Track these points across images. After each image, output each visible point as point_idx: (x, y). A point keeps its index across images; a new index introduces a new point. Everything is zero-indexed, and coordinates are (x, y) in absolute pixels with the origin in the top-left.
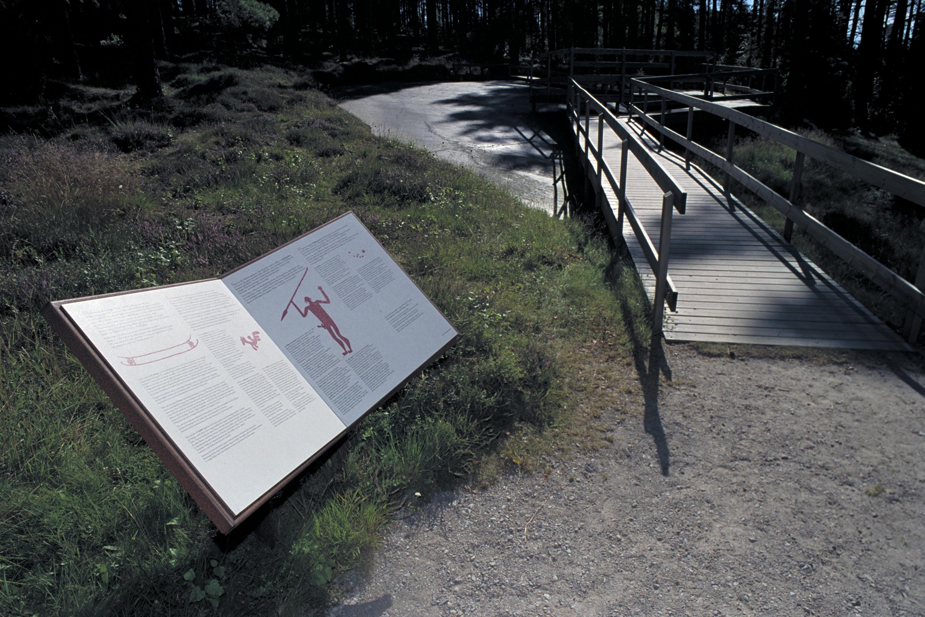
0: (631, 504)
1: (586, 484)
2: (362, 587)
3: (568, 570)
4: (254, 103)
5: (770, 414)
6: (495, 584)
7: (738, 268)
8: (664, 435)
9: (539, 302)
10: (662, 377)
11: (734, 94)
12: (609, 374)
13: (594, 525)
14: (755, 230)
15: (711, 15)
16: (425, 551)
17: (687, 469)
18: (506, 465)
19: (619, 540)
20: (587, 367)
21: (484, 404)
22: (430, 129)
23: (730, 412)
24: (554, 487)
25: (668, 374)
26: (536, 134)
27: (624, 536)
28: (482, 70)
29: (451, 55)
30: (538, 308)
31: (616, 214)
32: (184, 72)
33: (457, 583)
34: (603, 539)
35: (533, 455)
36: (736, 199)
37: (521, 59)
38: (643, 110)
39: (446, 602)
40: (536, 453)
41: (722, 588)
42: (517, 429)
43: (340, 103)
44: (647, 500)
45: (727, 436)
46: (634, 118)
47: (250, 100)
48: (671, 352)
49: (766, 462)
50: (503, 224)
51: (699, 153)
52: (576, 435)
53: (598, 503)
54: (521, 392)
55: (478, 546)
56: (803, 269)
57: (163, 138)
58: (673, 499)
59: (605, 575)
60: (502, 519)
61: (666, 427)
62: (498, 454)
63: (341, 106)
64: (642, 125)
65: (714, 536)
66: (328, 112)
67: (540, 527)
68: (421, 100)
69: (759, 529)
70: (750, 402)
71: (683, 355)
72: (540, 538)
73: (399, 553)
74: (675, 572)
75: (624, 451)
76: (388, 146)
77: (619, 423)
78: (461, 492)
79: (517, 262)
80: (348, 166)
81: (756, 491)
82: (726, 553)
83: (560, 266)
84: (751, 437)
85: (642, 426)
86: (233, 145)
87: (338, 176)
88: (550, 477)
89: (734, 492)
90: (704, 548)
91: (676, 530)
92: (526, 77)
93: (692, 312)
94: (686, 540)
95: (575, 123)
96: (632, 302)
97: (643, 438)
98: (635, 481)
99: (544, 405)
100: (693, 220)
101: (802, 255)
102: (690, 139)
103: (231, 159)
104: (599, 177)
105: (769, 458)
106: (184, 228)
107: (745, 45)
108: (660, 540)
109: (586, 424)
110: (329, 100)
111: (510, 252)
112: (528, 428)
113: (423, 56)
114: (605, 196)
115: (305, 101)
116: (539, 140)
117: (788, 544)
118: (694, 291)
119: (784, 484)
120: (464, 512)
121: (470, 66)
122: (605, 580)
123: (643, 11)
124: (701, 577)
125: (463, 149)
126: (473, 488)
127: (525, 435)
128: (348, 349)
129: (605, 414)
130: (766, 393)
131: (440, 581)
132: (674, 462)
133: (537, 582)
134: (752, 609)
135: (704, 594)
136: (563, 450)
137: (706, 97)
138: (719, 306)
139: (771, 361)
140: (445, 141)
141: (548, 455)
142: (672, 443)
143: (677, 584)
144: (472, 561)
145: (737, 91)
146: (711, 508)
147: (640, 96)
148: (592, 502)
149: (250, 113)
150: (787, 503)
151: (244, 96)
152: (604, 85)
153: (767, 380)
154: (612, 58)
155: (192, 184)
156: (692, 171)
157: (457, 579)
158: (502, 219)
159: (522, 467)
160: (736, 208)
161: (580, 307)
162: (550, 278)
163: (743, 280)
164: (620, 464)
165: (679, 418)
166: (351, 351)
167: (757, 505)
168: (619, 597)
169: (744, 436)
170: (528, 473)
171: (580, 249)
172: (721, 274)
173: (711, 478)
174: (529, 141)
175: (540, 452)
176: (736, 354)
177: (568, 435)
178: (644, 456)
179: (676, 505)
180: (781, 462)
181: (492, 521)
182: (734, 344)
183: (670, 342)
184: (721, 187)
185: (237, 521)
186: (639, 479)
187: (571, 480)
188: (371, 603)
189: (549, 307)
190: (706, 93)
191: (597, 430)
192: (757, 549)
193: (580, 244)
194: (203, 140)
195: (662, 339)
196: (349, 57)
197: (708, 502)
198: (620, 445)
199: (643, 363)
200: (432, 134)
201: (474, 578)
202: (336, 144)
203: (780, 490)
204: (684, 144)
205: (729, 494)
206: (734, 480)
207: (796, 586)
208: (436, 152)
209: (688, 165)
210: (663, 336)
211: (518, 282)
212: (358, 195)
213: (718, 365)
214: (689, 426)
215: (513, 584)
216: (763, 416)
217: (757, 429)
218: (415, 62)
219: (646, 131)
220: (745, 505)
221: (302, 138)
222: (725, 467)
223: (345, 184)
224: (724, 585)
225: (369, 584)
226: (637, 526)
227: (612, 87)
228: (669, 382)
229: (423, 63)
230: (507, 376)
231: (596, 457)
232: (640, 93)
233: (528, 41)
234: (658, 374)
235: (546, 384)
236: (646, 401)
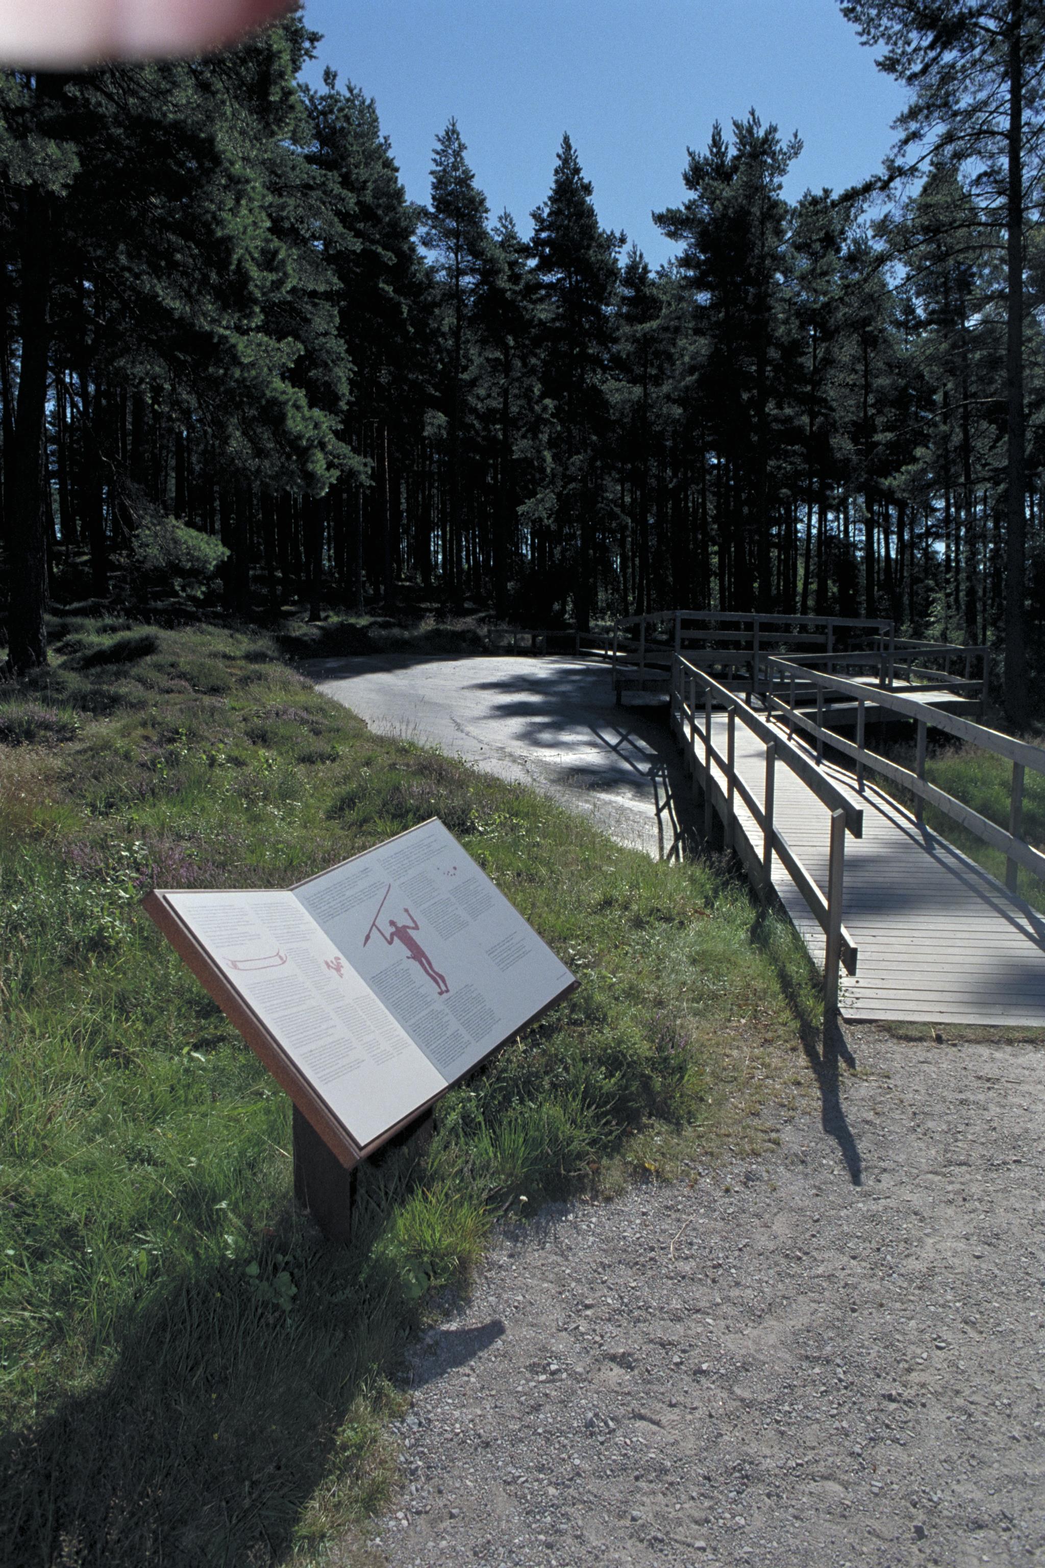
0: (811, 1217)
1: (747, 1194)
2: (461, 1312)
3: (735, 1293)
4: (187, 680)
5: (994, 1110)
6: (639, 1308)
7: (941, 927)
8: (851, 1135)
9: (658, 970)
10: (842, 1064)
11: (925, 683)
12: (767, 1060)
13: (763, 1241)
14: (965, 876)
15: (883, 564)
16: (538, 1273)
17: (885, 1177)
18: (635, 1171)
19: (799, 1258)
20: (735, 1053)
21: (601, 1088)
22: (459, 727)
23: (939, 1108)
24: (705, 1198)
25: (851, 1062)
26: (624, 738)
27: (806, 1254)
28: (534, 638)
29: (483, 615)
30: (658, 978)
31: (760, 852)
32: (77, 631)
33: (588, 1307)
34: (777, 1258)
35: (671, 1160)
36: (935, 834)
37: (592, 623)
38: (787, 703)
39: (577, 1328)
40: (675, 1157)
41: (940, 1310)
42: (646, 1126)
43: (319, 683)
44: (833, 1212)
45: (937, 1137)
46: (775, 717)
47: (182, 676)
48: (853, 1034)
49: (991, 1166)
50: (590, 869)
51: (878, 768)
52: (728, 1136)
53: (767, 1216)
54: (650, 1078)
55: (610, 1266)
56: (1034, 928)
57: (63, 728)
58: (868, 1211)
59: (784, 1297)
60: (638, 1235)
61: (853, 1126)
62: (624, 1156)
63: (319, 688)
64: (787, 726)
65: (928, 1252)
66: (302, 698)
67: (691, 1244)
68: (442, 682)
69: (986, 1243)
70: (967, 1095)
71: (870, 1039)
72: (692, 1256)
73: (504, 1273)
74: (877, 1293)
75: (796, 1155)
76: (403, 751)
77: (786, 1122)
78: (577, 1204)
79: (620, 917)
80: (347, 779)
81: (980, 1200)
82: (943, 1270)
83: (682, 923)
84: (970, 1137)
85: (820, 1126)
86: (171, 741)
87: (333, 793)
88: (697, 1187)
89: (950, 1202)
90: (912, 1264)
91: (874, 1245)
92: (603, 652)
93: (880, 984)
94: (889, 1257)
95: (686, 722)
96: (792, 969)
97: (821, 1139)
98: (814, 1191)
99: (681, 1096)
100: (873, 861)
101: (1033, 910)
102: (861, 747)
103: (173, 760)
104: (730, 801)
105: (996, 1162)
106: (132, 855)
107: (938, 609)
108: (854, 1258)
109: (740, 1122)
110: (302, 679)
111: (608, 903)
112: (660, 1126)
113: (440, 615)
114: (741, 827)
115: (266, 680)
116: (630, 746)
117: (1023, 1259)
118: (881, 956)
119: (1017, 1192)
120: (584, 1227)
121: (515, 634)
122: (785, 1302)
123: (779, 556)
124: (912, 1298)
125: (514, 759)
126: (594, 1198)
127: (658, 1134)
128: (444, 988)
129: (765, 1111)
130: (989, 1085)
131: (564, 1305)
132: (867, 1168)
133: (694, 1305)
134: (981, 1333)
135: (918, 1316)
136: (712, 1154)
137: (882, 686)
138: (917, 976)
139: (993, 1046)
140: (485, 747)
141: (693, 1160)
142: (862, 1146)
143: (882, 1305)
144: (603, 1282)
145: (930, 679)
146: (921, 1221)
147: (782, 684)
148: (758, 1216)
149: (182, 696)
150: (1022, 1214)
151: (173, 670)
152: (725, 666)
153: (988, 1070)
154: (735, 626)
155: (117, 796)
156: (868, 793)
157: (587, 1302)
158: (586, 860)
159: (658, 1174)
160: (936, 846)
161: (718, 976)
162: (670, 939)
163: (950, 943)
164: (792, 1171)
165: (870, 1116)
166: (447, 991)
167: (982, 1217)
168: (806, 1320)
169: (960, 1137)
170: (665, 1182)
171: (709, 903)
172: (916, 934)
173: (918, 1186)
174: (615, 748)
175: (680, 1157)
176: (944, 1037)
177: (717, 1135)
178: (824, 1162)
179: (873, 1218)
180: (1013, 1167)
181: (624, 1238)
182: (940, 1024)
183: (849, 1021)
184: (913, 817)
185: (364, 1153)
186: (820, 1189)
187: (727, 1191)
188: (477, 1329)
189: (673, 976)
190: (882, 681)
191: (756, 1129)
192: (984, 1266)
193: (706, 897)
194: (125, 732)
195: (839, 1018)
196: (323, 615)
197: (916, 1214)
198: (789, 1149)
199: (814, 1047)
200: (463, 735)
201: (610, 1301)
202: (320, 745)
203: (1012, 1199)
204: (855, 755)
205: (943, 1205)
206: (950, 1188)
207: (1037, 1306)
208: (476, 761)
209: (862, 785)
210: (840, 1014)
211: (623, 943)
212: (365, 821)
213: (918, 1051)
214: (884, 1125)
215: (663, 1308)
216: (986, 1113)
217: (978, 1128)
218: (428, 624)
219: (794, 736)
220: (966, 1217)
221: (269, 735)
222: (936, 1173)
223: (348, 802)
224: (943, 1306)
225: (470, 1307)
226: (823, 1243)
227: (737, 670)
228: (852, 1071)
229: (442, 627)
230: (631, 1052)
231: (758, 1163)
232: (782, 678)
233: (601, 596)
234: (836, 1061)
235: (681, 1069)
236: (823, 1093)
